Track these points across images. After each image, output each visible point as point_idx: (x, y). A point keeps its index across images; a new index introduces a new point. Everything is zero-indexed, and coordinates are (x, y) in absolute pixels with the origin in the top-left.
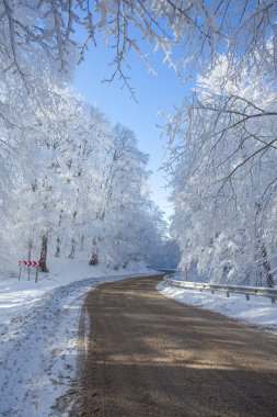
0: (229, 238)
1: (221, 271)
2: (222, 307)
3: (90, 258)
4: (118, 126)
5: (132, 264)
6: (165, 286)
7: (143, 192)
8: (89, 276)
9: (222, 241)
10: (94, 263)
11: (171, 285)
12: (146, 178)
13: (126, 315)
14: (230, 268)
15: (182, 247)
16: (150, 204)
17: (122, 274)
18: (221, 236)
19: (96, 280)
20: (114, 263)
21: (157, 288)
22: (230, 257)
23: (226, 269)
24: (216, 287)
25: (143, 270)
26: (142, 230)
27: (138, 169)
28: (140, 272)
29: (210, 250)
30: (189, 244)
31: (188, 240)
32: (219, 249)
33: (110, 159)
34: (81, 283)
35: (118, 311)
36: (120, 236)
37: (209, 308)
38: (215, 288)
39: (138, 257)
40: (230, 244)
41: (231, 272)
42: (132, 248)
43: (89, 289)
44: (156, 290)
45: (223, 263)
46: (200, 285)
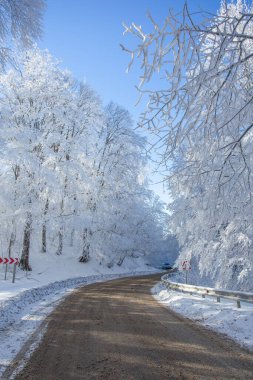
0: (240, 230)
1: (230, 271)
2: (231, 324)
3: (80, 254)
4: (110, 106)
5: (128, 261)
6: (162, 288)
7: (140, 181)
8: (77, 275)
9: (230, 234)
10: (83, 260)
11: (169, 287)
12: (144, 164)
13: (94, 334)
14: (242, 267)
15: (181, 242)
16: (149, 194)
17: (117, 272)
18: (230, 228)
19: (84, 279)
20: (107, 261)
21: (153, 290)
22: (241, 254)
23: (236, 268)
24: (223, 293)
25: (142, 268)
26: (140, 223)
27: (134, 154)
28: (138, 270)
29: (216, 245)
30: (190, 237)
31: (189, 233)
32: (226, 244)
33: (102, 143)
34: (64, 284)
35: (87, 327)
36: (113, 229)
37: (212, 325)
38: (221, 295)
39: (136, 253)
40: (241, 237)
41: (243, 273)
42: (127, 243)
43: (71, 290)
44: (151, 294)
45: (231, 261)
46: (202, 290)
